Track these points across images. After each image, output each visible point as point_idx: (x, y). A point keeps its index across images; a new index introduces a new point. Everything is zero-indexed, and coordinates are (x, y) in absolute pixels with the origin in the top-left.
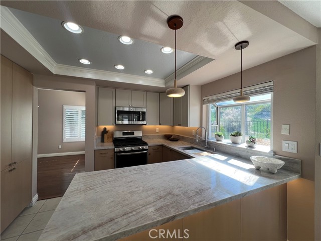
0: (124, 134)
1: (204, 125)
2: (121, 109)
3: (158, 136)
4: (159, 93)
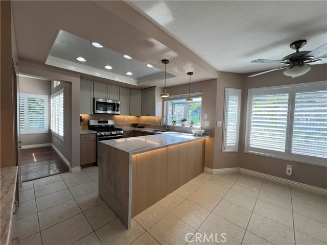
0: (99, 122)
3: (127, 124)
4: (129, 89)
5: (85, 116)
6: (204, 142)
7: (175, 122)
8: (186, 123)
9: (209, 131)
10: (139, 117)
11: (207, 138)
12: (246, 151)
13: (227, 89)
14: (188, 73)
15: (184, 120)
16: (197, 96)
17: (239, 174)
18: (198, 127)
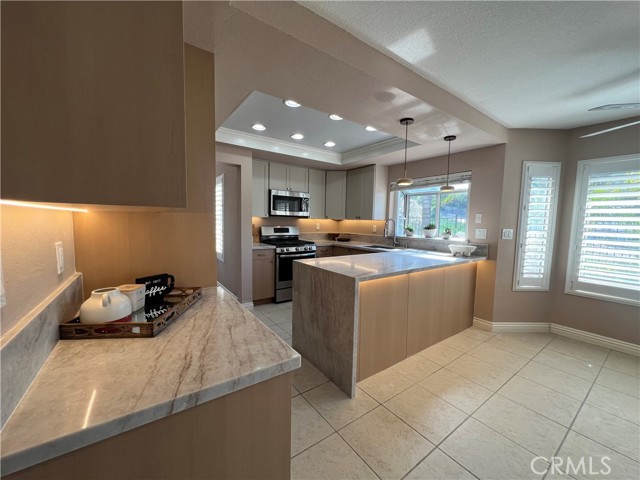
0: (276, 230)
2: (279, 193)
4: (326, 171)
5: (256, 220)
6: (474, 269)
7: (411, 230)
8: (434, 233)
9: (485, 247)
10: (339, 221)
11: (481, 262)
12: (567, 290)
13: (528, 164)
14: (446, 138)
15: (430, 227)
16: (461, 180)
17: (551, 335)
18: (460, 239)
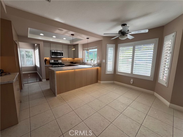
0: (54, 61)
1: (84, 58)
2: (53, 51)
3: (68, 62)
5: (48, 58)
6: (98, 70)
7: (88, 61)
9: (99, 64)
10: (74, 58)
11: (99, 67)
12: (117, 74)
13: (107, 45)
14: (87, 38)
15: (92, 60)
16: (95, 48)
